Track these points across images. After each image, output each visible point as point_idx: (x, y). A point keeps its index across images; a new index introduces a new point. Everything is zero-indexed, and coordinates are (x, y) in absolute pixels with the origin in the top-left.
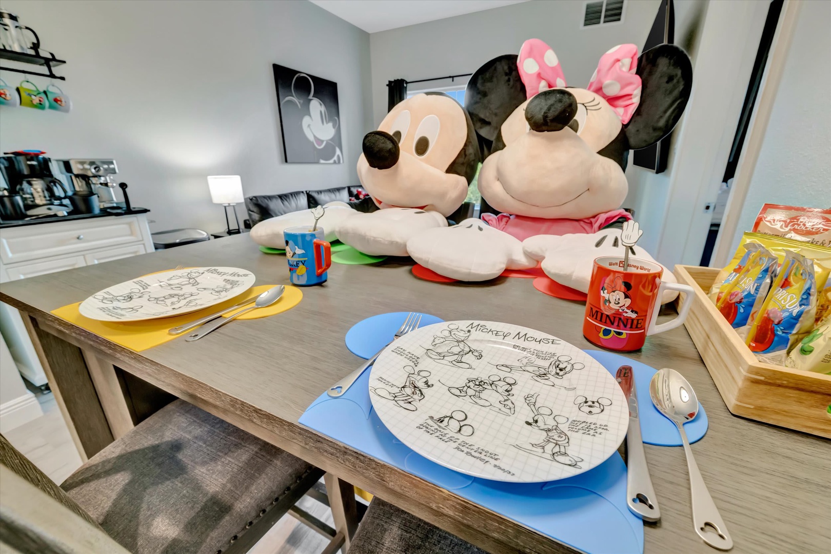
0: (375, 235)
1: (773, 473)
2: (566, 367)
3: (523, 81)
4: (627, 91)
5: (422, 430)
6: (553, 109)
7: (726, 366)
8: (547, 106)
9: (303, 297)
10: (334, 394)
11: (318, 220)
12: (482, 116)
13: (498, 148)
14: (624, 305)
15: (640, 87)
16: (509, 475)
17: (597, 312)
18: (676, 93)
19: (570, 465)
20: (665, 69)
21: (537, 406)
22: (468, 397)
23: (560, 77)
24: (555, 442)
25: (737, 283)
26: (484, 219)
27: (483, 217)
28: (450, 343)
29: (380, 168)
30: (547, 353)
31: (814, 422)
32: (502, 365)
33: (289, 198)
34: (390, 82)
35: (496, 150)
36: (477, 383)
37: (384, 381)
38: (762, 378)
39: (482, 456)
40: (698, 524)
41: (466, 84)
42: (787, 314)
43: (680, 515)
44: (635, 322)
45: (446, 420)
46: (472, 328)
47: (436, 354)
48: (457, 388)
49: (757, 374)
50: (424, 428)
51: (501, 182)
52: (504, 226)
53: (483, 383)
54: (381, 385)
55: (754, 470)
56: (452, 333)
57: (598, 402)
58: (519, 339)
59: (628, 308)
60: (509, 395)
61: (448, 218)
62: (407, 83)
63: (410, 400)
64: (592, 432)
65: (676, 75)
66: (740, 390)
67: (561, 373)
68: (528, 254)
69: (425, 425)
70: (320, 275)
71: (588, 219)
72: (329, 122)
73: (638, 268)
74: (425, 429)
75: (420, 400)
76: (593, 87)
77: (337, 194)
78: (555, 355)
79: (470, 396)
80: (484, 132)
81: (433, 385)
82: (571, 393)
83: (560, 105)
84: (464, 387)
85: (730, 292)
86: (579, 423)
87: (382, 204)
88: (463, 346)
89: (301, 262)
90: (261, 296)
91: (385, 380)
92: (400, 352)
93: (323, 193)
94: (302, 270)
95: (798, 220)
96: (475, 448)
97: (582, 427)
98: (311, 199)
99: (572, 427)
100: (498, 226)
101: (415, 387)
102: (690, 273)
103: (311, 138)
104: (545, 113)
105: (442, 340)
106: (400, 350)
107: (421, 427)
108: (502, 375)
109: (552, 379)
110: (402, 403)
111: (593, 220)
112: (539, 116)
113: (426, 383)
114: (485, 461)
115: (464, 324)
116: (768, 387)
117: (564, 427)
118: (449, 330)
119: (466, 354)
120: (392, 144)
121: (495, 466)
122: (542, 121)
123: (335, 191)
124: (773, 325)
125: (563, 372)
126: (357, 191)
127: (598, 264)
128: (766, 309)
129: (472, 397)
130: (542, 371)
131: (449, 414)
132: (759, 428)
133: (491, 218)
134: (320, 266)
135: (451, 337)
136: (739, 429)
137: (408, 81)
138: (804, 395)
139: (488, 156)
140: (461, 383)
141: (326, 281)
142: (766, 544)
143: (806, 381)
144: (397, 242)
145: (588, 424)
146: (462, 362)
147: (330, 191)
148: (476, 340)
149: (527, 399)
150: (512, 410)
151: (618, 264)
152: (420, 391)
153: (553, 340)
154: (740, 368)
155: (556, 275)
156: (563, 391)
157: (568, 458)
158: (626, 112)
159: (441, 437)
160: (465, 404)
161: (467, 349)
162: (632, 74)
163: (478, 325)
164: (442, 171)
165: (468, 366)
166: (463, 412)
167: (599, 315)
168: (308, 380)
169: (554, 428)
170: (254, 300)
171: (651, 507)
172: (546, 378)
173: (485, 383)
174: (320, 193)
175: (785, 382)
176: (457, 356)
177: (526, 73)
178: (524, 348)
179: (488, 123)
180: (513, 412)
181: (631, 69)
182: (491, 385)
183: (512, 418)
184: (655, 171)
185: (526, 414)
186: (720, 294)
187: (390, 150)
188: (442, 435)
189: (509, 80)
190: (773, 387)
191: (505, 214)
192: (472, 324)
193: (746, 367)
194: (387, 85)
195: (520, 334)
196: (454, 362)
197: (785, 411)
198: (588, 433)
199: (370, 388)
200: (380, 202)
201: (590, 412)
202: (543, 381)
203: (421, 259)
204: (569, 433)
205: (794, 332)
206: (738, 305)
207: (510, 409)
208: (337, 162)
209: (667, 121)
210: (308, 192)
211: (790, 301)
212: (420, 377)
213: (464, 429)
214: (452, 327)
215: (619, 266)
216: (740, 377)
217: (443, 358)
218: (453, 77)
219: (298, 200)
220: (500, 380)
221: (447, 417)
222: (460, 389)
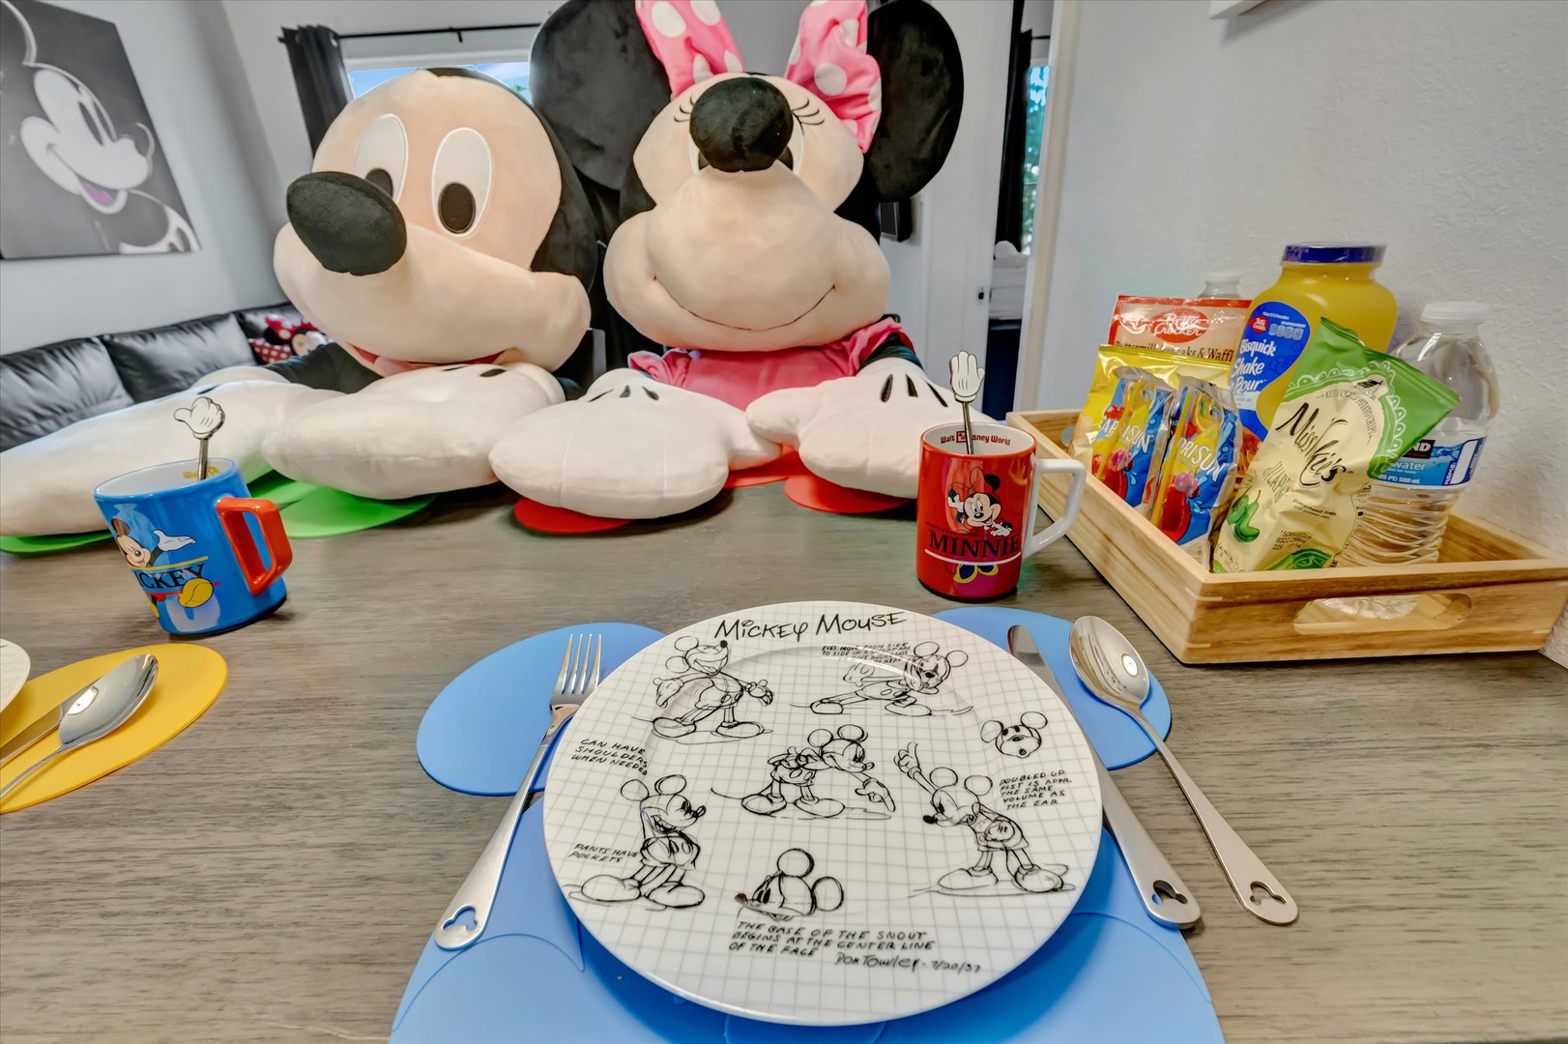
0: (396, 451)
1: (1272, 748)
2: (937, 667)
3: (657, 55)
4: (858, 86)
5: (745, 950)
6: (749, 122)
7: (1157, 587)
8: (737, 116)
9: (229, 667)
10: (459, 937)
11: (206, 439)
12: (583, 133)
13: (636, 208)
14: (991, 517)
15: (879, 80)
16: (972, 974)
17: (945, 538)
18: (940, 94)
19: (1054, 890)
20: (915, 46)
21: (926, 773)
22: (790, 807)
23: (730, 51)
24: (1000, 845)
25: (1117, 437)
26: (636, 367)
27: (632, 361)
28: (693, 687)
29: (359, 271)
30: (892, 647)
31: (1281, 642)
32: (821, 702)
33: (44, 363)
34: (286, 31)
35: (631, 213)
36: (793, 764)
37: (593, 854)
38: (1220, 599)
39: (898, 952)
40: (1244, 893)
41: (528, 47)
42: (1203, 479)
43: (1214, 888)
44: (1010, 541)
45: (774, 886)
46: (726, 635)
47: (675, 724)
48: (759, 794)
49: (1214, 594)
50: (746, 940)
51: (662, 284)
52: (683, 376)
53: (803, 759)
54: (592, 868)
55: (1251, 752)
56: (691, 661)
57: (1023, 725)
58: (827, 630)
59: (997, 521)
60: (865, 768)
61: (558, 374)
62: (337, 37)
63: (676, 878)
64: (1047, 795)
65: (937, 60)
66: (1192, 624)
67: (932, 682)
68: (759, 434)
69: (743, 930)
70: (261, 592)
71: (838, 342)
72: (119, 137)
73: (987, 441)
74: (749, 943)
75: (694, 862)
76: (797, 75)
77: (207, 333)
78: (907, 646)
79: (795, 804)
80: (594, 170)
81: (704, 808)
82: (967, 719)
83: (761, 113)
84: (771, 785)
85: (1111, 454)
86: (1016, 783)
87: (378, 360)
88: (722, 681)
89: (189, 569)
90: (74, 709)
91: (593, 848)
92: (592, 752)
93: (159, 338)
94: (197, 591)
95: (1165, 318)
96: (873, 937)
97: (1027, 791)
98: (123, 357)
99: (1010, 796)
100: (670, 376)
101: (667, 831)
102: (1033, 424)
103: (74, 186)
104: (735, 130)
105: (675, 685)
106: (591, 747)
107: (739, 941)
108: (831, 723)
109: (921, 698)
110: (662, 896)
111: (847, 344)
112: (724, 137)
113: (686, 807)
114: (911, 964)
115: (704, 630)
116: (1227, 610)
117: (995, 801)
118: (681, 654)
119: (737, 700)
120: (379, 207)
121: (936, 965)
122: (731, 149)
123: (198, 327)
124: (1188, 500)
125: (936, 677)
126: (267, 320)
127: (930, 447)
128: (1170, 476)
129: (799, 804)
130: (898, 689)
131: (773, 871)
132: (1222, 676)
133: (651, 362)
134: (254, 566)
135: (691, 671)
136: (1202, 687)
137: (340, 32)
138: (1268, 609)
139: (616, 228)
140: (761, 778)
141: (284, 600)
142: (1324, 879)
143: (1272, 588)
144: (462, 458)
145: (1033, 781)
146: (739, 724)
147: (179, 328)
148: (744, 661)
149: (902, 763)
150: (888, 800)
151: (955, 438)
152: (682, 835)
153: (891, 615)
154: (1187, 589)
155: (835, 471)
156: (953, 720)
157: (1042, 875)
158: (861, 128)
159: (793, 946)
160: (790, 829)
161: (735, 688)
162: (862, 52)
163: (737, 623)
164: (520, 265)
165: (754, 729)
166: (799, 850)
167: (950, 542)
168: (355, 925)
169: (976, 809)
170: (49, 724)
171: (1181, 899)
172: (910, 700)
173: (806, 757)
174: (149, 337)
175: (1247, 597)
176: (720, 712)
177: (663, 38)
178: (844, 649)
179: (598, 149)
180: (891, 807)
181: (859, 42)
182: (821, 757)
183: (895, 823)
184: (896, 236)
185: (913, 801)
186: (1096, 459)
187: (377, 225)
188: (793, 939)
189: (624, 50)
190: (1233, 609)
191: (677, 350)
192: (723, 624)
193: (1198, 589)
194: (281, 40)
195: (826, 619)
196: (721, 730)
197: (1247, 639)
198: (1042, 800)
199: (566, 891)
200: (373, 358)
201: (1022, 751)
202: (908, 711)
203: (540, 491)
204: (1011, 814)
205: (1216, 505)
206: (1128, 473)
207: (883, 800)
208: (180, 247)
209: (934, 149)
210: (107, 338)
211: (1203, 459)
212: (664, 800)
213: (820, 891)
214: (684, 645)
215: (958, 442)
216: (1189, 606)
217: (692, 728)
218: (459, 31)
219: (80, 365)
220: (832, 739)
221: (773, 878)
222: (765, 793)
